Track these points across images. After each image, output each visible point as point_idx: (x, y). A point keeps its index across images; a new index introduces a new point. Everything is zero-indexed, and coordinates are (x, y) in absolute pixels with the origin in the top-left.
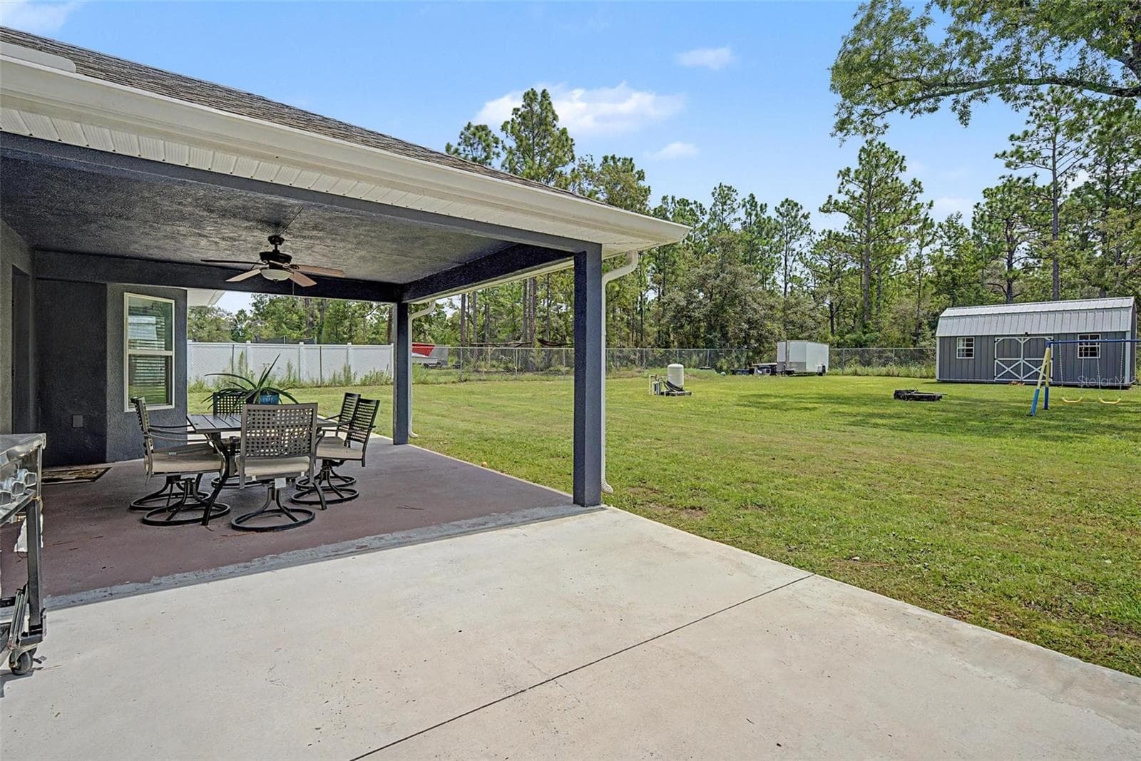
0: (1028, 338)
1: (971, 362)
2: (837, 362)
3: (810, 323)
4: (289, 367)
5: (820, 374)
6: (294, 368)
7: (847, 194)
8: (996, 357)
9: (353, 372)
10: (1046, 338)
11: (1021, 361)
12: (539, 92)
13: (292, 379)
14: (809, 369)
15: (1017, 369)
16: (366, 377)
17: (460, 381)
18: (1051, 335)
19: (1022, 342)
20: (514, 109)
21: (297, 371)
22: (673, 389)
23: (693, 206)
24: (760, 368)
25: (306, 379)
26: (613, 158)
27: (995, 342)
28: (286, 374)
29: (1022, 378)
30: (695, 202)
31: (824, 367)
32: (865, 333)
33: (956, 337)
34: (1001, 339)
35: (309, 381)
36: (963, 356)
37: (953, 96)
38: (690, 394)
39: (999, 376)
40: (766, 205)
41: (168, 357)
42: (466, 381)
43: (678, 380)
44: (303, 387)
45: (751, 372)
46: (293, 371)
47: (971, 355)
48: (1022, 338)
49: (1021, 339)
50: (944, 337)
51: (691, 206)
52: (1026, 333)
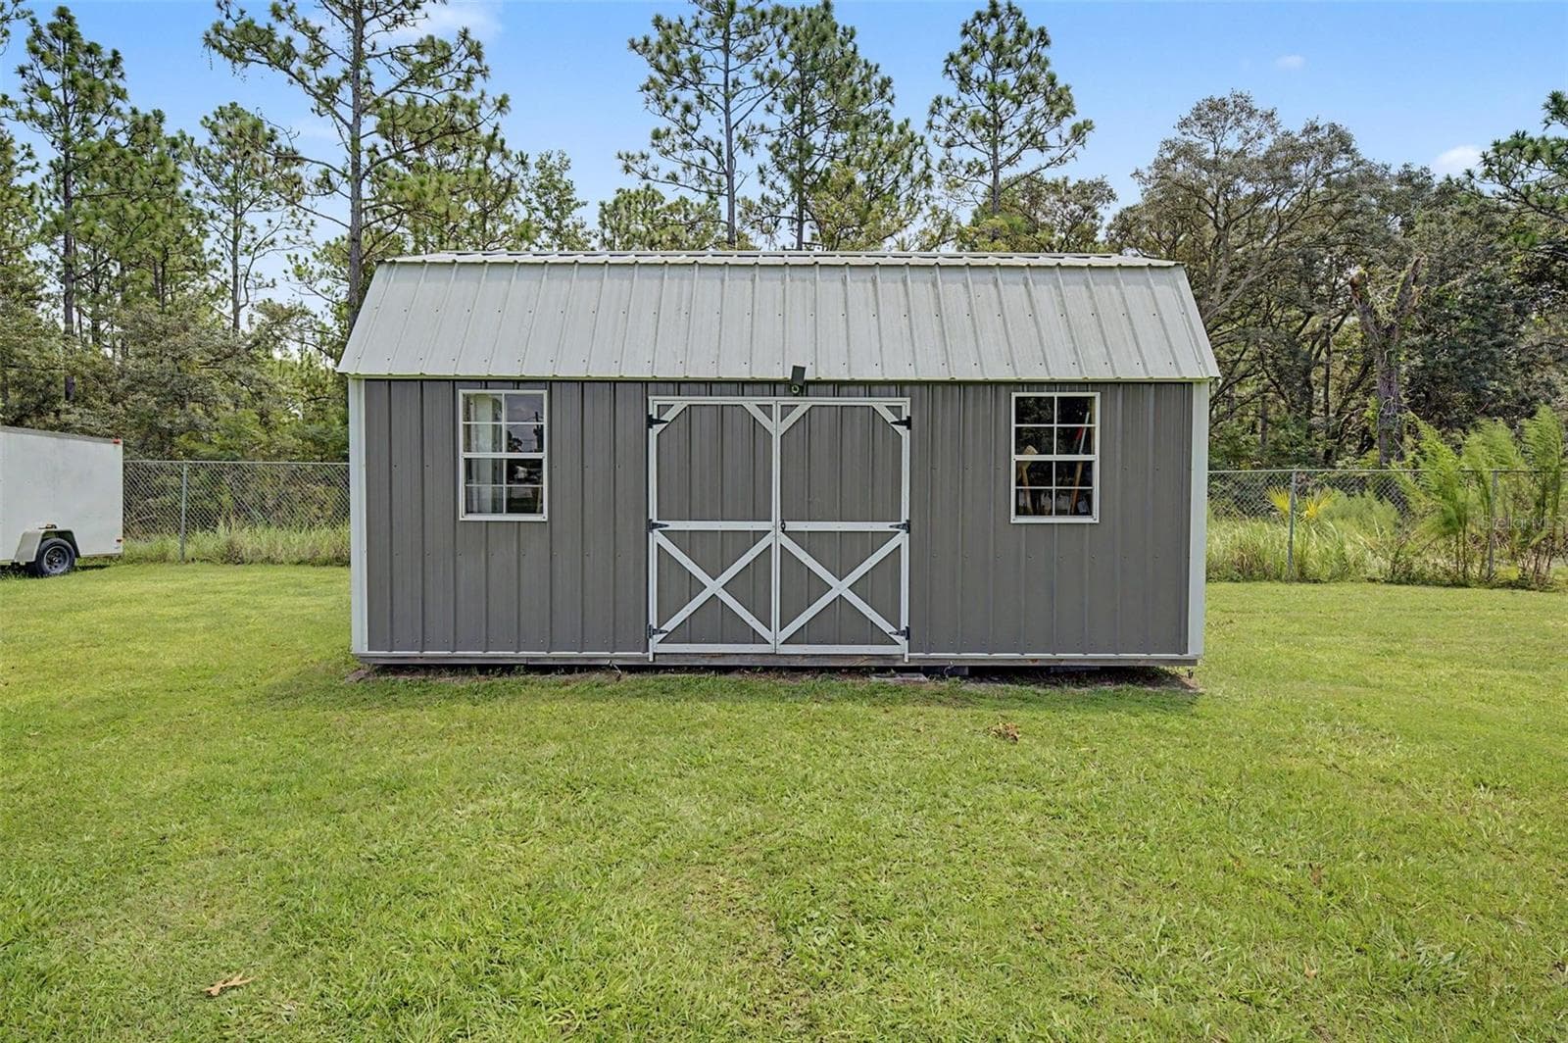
0: (804, 404)
1: (535, 547)
8: (653, 516)
10: (880, 404)
11: (774, 535)
15: (752, 586)
18: (900, 386)
19: (776, 427)
27: (651, 422)
29: (777, 640)
33: (455, 382)
34: (680, 403)
36: (495, 510)
39: (669, 626)
47: (529, 505)
48: (777, 402)
49: (766, 409)
50: (390, 381)
52: (798, 371)
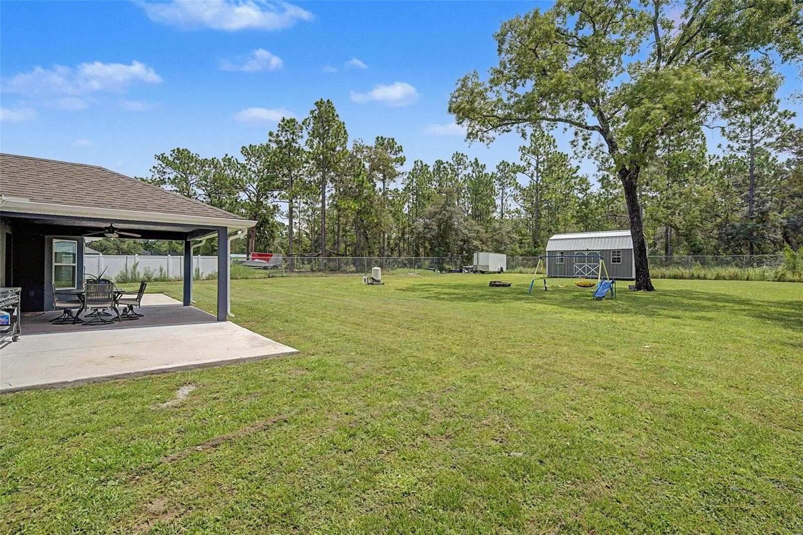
0: (589, 252)
1: (563, 266)
2: (510, 267)
3: (507, 241)
4: (161, 270)
5: (499, 273)
6: (164, 270)
7: (525, 161)
8: (574, 263)
9: (201, 272)
10: (597, 252)
11: (586, 264)
12: (325, 101)
13: (163, 276)
14: (491, 269)
15: (584, 270)
16: (210, 275)
17: (269, 277)
18: (599, 250)
20: (311, 111)
21: (166, 271)
22: (374, 281)
23: (446, 165)
24: (467, 269)
25: (171, 276)
26: (382, 138)
27: (574, 254)
28: (159, 274)
29: (586, 275)
30: (447, 162)
31: (502, 268)
32: (535, 247)
33: (556, 251)
34: (577, 252)
35: (174, 278)
36: (559, 262)
37: (516, 125)
38: (383, 284)
39: (576, 273)
40: (485, 165)
41: (73, 266)
42: (272, 277)
43: (377, 276)
44: (170, 281)
45: (461, 271)
46: (163, 272)
47: (563, 262)
49: (585, 253)
50: (550, 251)
51: (444, 165)
52: (588, 249)
